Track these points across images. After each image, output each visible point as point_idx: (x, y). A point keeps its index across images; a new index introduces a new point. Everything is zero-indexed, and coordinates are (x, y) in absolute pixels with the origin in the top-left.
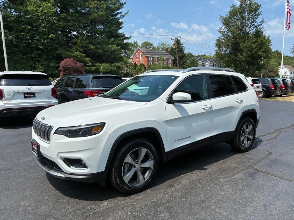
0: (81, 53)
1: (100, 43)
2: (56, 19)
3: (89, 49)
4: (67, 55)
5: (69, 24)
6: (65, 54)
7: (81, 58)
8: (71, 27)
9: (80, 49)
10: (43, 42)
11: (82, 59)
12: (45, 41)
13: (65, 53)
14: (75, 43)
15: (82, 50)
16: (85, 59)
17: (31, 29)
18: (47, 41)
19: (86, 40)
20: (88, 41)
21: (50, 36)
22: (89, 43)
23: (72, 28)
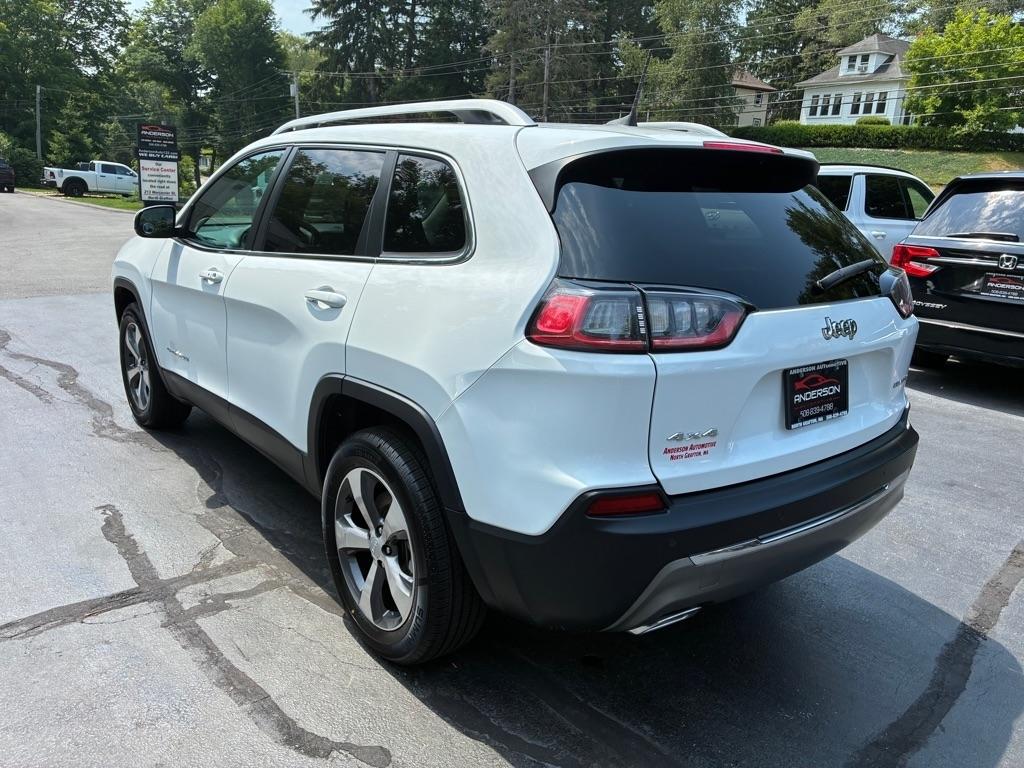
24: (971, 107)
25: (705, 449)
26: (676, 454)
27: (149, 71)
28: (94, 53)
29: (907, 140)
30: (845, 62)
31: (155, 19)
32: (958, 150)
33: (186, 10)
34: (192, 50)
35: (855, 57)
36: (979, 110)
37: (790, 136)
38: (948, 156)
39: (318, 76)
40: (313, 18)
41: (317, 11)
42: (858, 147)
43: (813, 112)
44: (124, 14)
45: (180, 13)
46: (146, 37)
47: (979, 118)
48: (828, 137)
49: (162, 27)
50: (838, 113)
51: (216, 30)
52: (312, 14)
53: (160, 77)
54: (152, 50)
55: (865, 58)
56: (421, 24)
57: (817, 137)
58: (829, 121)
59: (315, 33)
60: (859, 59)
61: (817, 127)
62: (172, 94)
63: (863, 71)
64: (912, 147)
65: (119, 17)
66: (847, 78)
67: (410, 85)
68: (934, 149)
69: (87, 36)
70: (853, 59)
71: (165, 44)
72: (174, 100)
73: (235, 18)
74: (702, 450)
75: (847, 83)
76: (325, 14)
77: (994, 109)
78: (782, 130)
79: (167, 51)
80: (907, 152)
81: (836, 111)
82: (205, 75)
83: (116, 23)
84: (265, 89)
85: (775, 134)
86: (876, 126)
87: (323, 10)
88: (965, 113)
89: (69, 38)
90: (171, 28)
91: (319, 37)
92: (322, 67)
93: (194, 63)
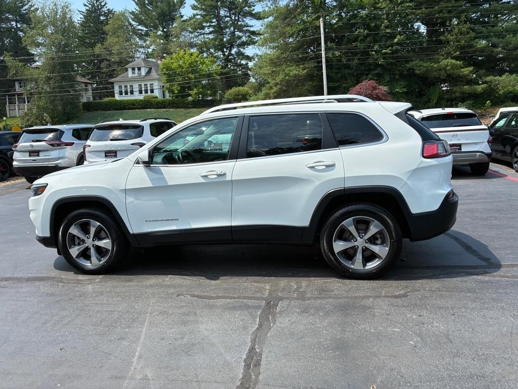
0: (454, 61)
1: (502, 32)
2: (409, 6)
3: (475, 49)
4: (425, 69)
5: (436, 8)
6: (421, 68)
7: (452, 71)
8: (438, 13)
9: (455, 52)
10: (386, 53)
11: (456, 71)
12: (388, 51)
13: (421, 66)
14: (445, 42)
15: (458, 53)
16: (462, 72)
17: (368, 35)
18: (391, 50)
19: (468, 33)
20: (473, 34)
21: (396, 40)
22: (475, 38)
23: (442, 14)
24: (193, 90)
29: (169, 104)
30: (130, 71)
32: (191, 108)
35: (134, 68)
36: (195, 91)
37: (115, 105)
38: (188, 110)
42: (149, 108)
43: (121, 93)
47: (196, 94)
48: (134, 105)
50: (133, 94)
55: (139, 69)
57: (128, 105)
58: (129, 97)
60: (136, 69)
61: (127, 100)
63: (140, 74)
64: (172, 107)
66: (133, 78)
68: (182, 108)
70: (133, 69)
75: (134, 80)
77: (201, 90)
78: (110, 102)
80: (172, 110)
81: (132, 92)
85: (107, 104)
86: (154, 99)
88: (190, 92)
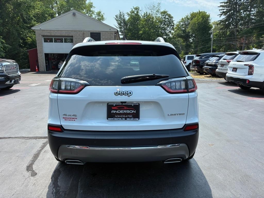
25: (74, 119)
26: (66, 119)
27: (179, 36)
28: (166, 33)
31: (181, 23)
33: (189, 20)
34: (189, 30)
39: (220, 32)
40: (220, 17)
41: (221, 15)
44: (173, 23)
45: (187, 21)
46: (179, 28)
49: (183, 25)
51: (195, 24)
52: (220, 16)
53: (181, 37)
54: (180, 31)
56: (252, 13)
59: (220, 20)
62: (183, 40)
65: (172, 24)
67: (247, 31)
69: (165, 29)
71: (183, 29)
72: (183, 42)
73: (199, 20)
74: (73, 119)
76: (224, 15)
79: (183, 31)
82: (192, 35)
83: (172, 25)
84: (205, 37)
87: (223, 14)
89: (161, 30)
90: (185, 25)
91: (221, 21)
92: (221, 29)
93: (189, 32)
